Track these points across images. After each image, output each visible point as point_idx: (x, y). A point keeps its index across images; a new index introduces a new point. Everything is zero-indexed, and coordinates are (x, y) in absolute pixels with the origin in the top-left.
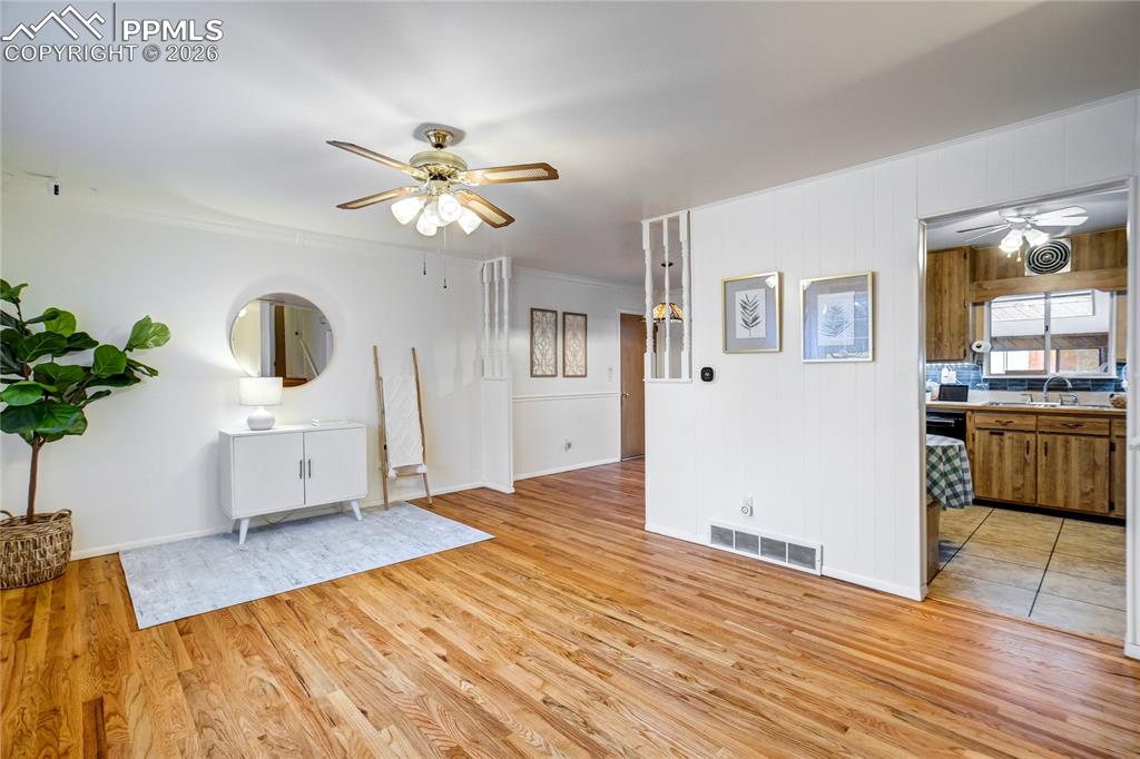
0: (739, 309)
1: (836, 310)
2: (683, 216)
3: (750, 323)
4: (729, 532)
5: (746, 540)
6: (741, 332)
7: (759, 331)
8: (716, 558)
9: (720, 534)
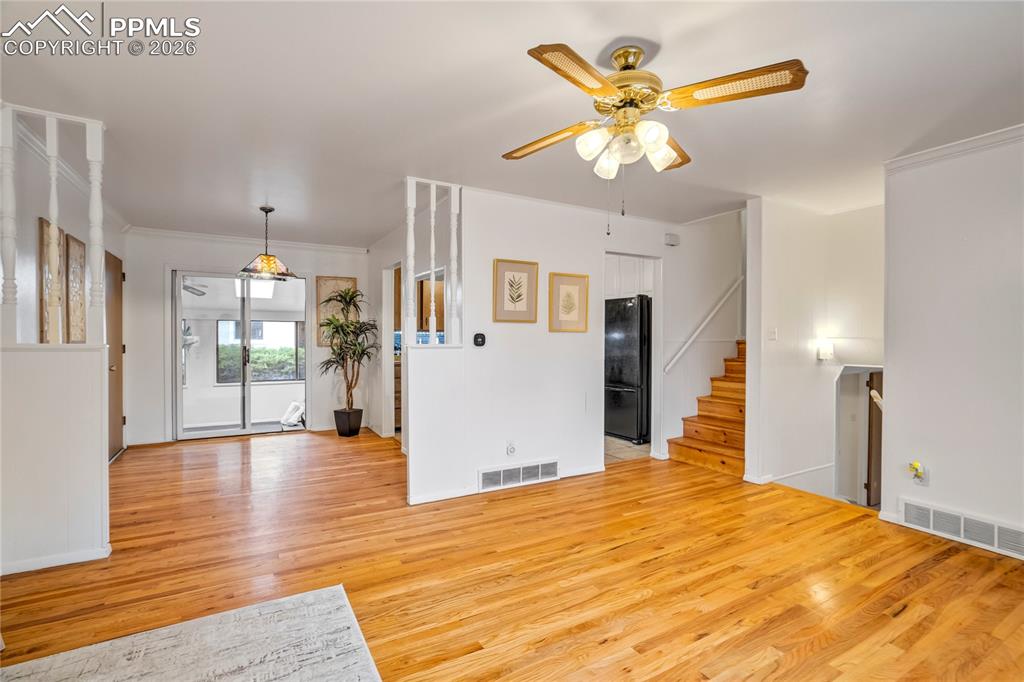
0: (507, 286)
1: (569, 296)
2: (455, 189)
3: (515, 299)
4: (497, 474)
5: (511, 475)
6: (509, 306)
7: (521, 306)
8: (492, 499)
9: (490, 478)
